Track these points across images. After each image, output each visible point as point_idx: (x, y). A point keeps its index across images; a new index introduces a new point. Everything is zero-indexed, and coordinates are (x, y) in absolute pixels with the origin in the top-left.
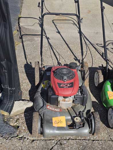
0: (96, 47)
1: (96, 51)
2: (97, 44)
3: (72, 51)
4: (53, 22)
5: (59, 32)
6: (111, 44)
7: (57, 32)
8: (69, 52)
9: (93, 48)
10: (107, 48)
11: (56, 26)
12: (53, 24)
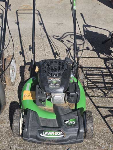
0: (51, 40)
1: (49, 44)
2: (53, 36)
3: (23, 44)
4: (17, 13)
5: (18, 23)
6: (69, 36)
7: (16, 23)
8: (17, 45)
9: (48, 40)
10: (63, 40)
11: (18, 17)
12: (16, 14)
